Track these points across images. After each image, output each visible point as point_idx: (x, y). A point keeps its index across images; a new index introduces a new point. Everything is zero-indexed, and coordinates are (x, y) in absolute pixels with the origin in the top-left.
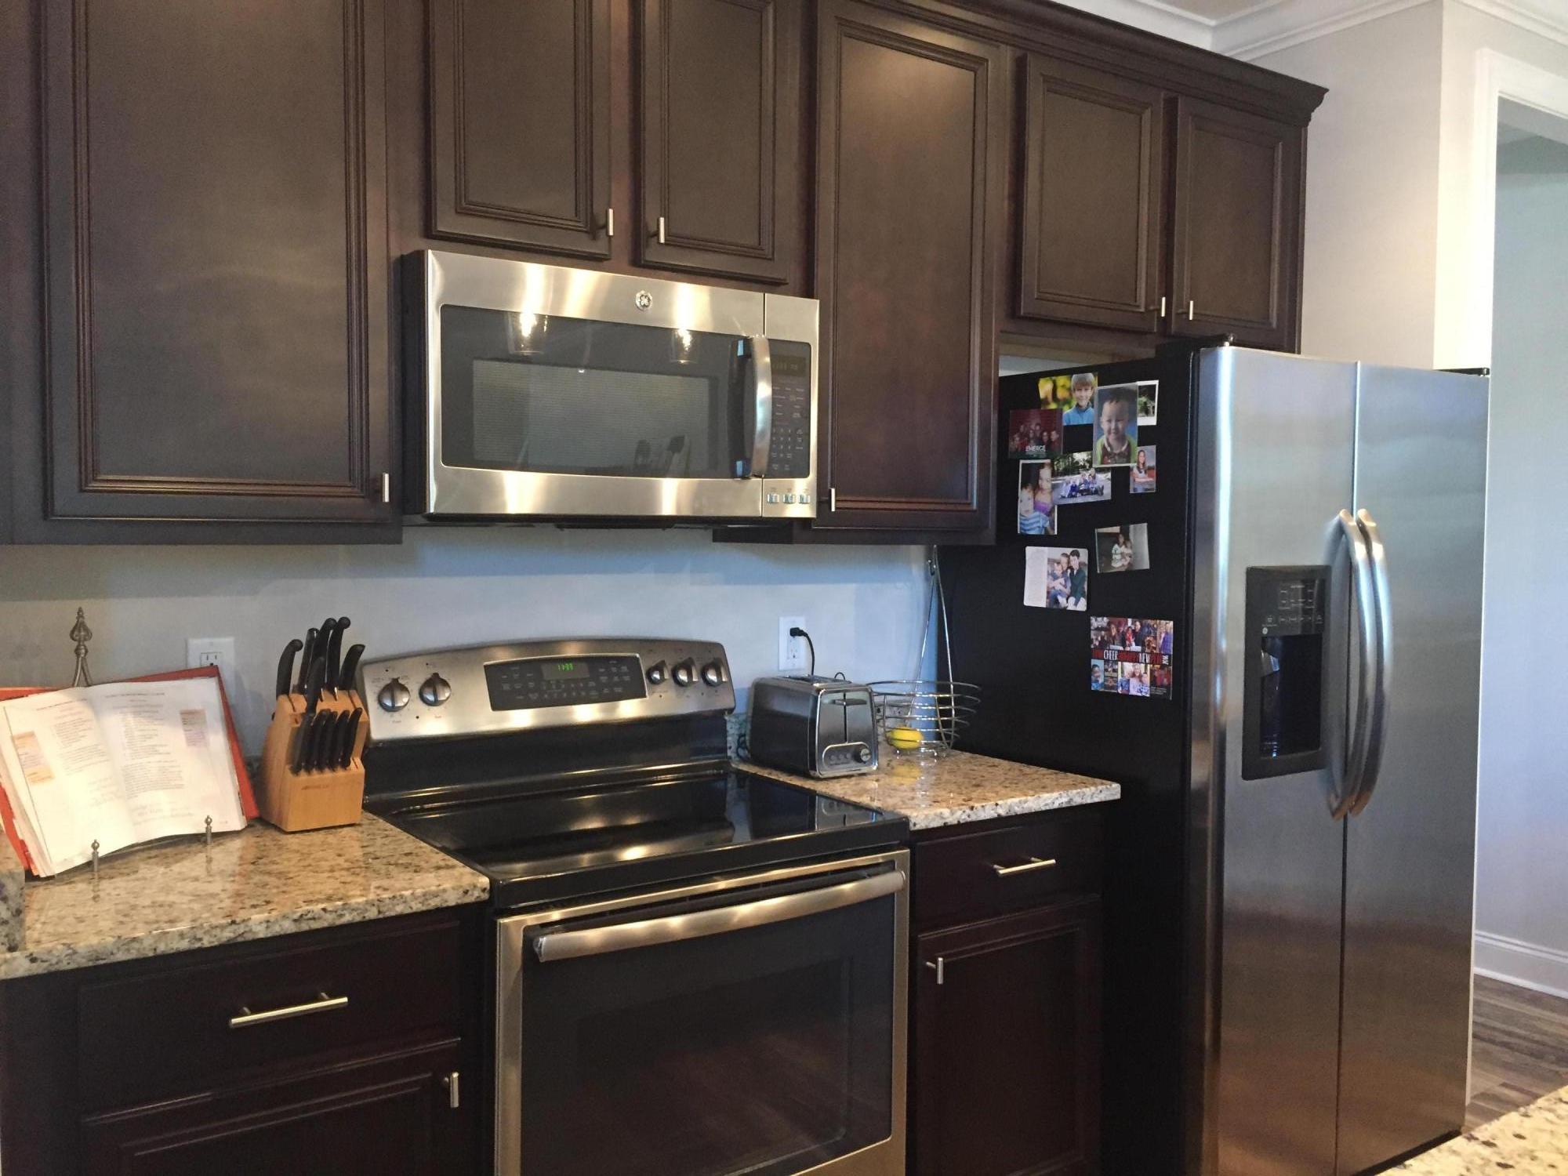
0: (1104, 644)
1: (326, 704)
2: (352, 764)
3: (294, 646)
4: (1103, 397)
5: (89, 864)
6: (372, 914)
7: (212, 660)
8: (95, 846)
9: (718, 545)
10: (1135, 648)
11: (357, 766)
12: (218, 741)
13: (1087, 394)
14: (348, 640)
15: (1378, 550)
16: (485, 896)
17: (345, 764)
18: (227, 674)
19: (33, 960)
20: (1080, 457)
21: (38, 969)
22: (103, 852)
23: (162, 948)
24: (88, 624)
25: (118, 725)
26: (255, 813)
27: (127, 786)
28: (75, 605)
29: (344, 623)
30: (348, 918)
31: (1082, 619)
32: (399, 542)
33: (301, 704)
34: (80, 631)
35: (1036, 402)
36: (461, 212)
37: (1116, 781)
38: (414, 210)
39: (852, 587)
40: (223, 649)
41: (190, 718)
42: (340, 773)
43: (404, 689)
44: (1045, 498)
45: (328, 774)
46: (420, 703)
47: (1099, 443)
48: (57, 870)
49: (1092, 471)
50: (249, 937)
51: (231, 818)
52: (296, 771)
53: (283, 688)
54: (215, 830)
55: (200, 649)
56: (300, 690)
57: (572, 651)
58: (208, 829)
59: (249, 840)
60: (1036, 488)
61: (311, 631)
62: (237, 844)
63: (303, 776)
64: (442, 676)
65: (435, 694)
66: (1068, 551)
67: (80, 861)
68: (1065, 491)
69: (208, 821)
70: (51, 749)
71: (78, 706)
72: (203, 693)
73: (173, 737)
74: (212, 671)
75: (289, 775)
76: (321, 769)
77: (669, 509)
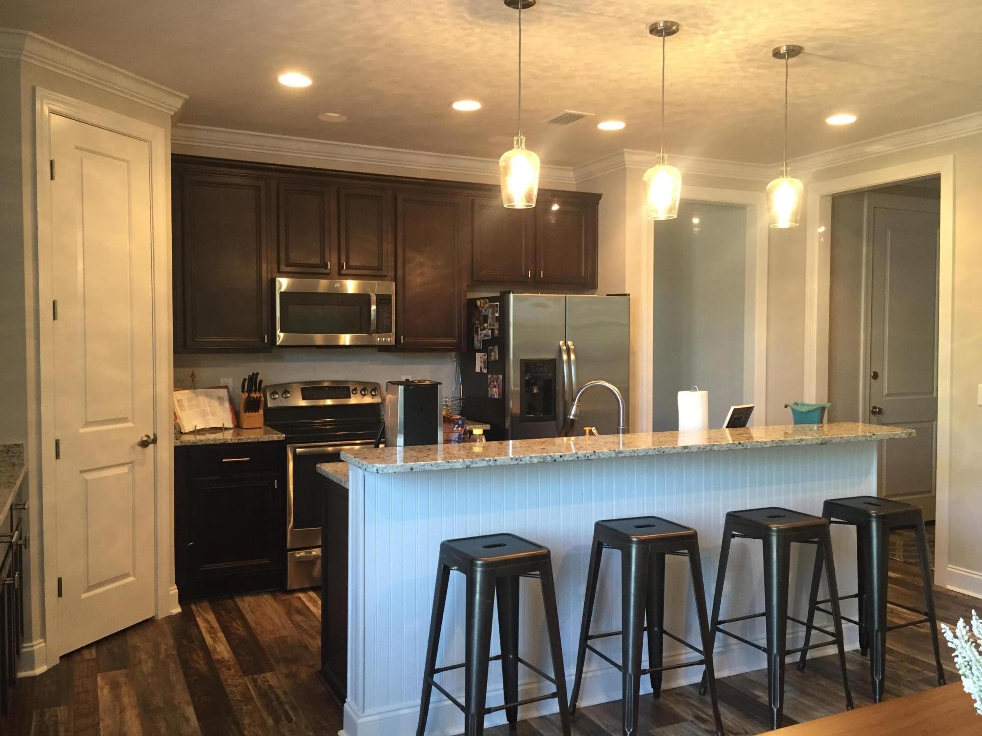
0: (490, 383)
1: (254, 395)
2: (260, 411)
3: (245, 380)
4: (490, 307)
5: (194, 431)
6: (256, 440)
7: (226, 384)
8: (196, 426)
9: (379, 353)
10: (496, 384)
11: (261, 412)
12: (227, 405)
13: (487, 306)
14: (259, 378)
15: (573, 357)
16: (284, 439)
17: (258, 411)
18: (231, 388)
19: (181, 442)
20: (486, 325)
21: (182, 444)
22: (197, 428)
23: (208, 443)
24: (195, 374)
25: (202, 400)
26: (236, 424)
27: (204, 415)
28: (191, 370)
29: (258, 374)
30: (250, 441)
31: (486, 374)
32: (271, 352)
33: (247, 395)
34: (193, 376)
35: (477, 307)
36: (287, 266)
37: (488, 424)
38: (275, 266)
39: (429, 366)
40: (229, 381)
41: (220, 399)
42: (257, 413)
43: (277, 393)
44: (479, 338)
45: (253, 413)
46: (282, 398)
47: (489, 320)
48: (187, 431)
49: (488, 330)
50: (227, 442)
51: (229, 424)
52: (245, 412)
53: (243, 391)
54: (225, 427)
55: (223, 381)
56: (247, 392)
57: (326, 384)
58: (223, 426)
59: (234, 429)
60: (478, 335)
61: (249, 376)
62: (232, 431)
63: (247, 414)
64: (288, 390)
65: (285, 395)
66: (484, 354)
67: (192, 430)
68: (483, 335)
69: (223, 424)
70: (186, 403)
71: (192, 394)
72: (223, 393)
73: (216, 403)
74: (226, 387)
75: (244, 413)
76: (252, 412)
77: (347, 343)
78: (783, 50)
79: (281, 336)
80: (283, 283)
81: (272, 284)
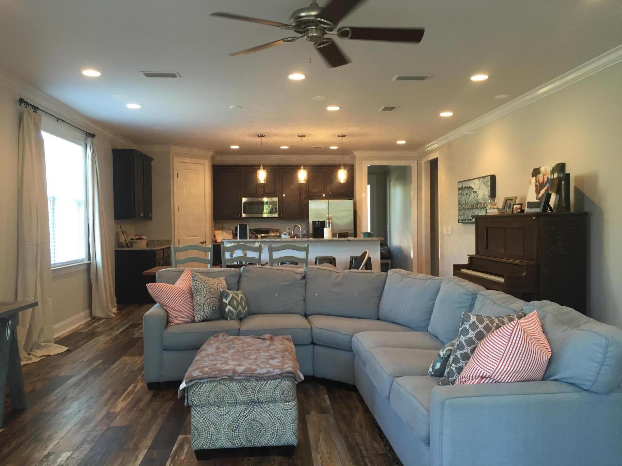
34: (222, 226)
36: (245, 194)
38: (241, 194)
41: (230, 233)
77: (266, 216)
78: (340, 136)
79: (244, 215)
80: (244, 200)
81: (241, 200)
